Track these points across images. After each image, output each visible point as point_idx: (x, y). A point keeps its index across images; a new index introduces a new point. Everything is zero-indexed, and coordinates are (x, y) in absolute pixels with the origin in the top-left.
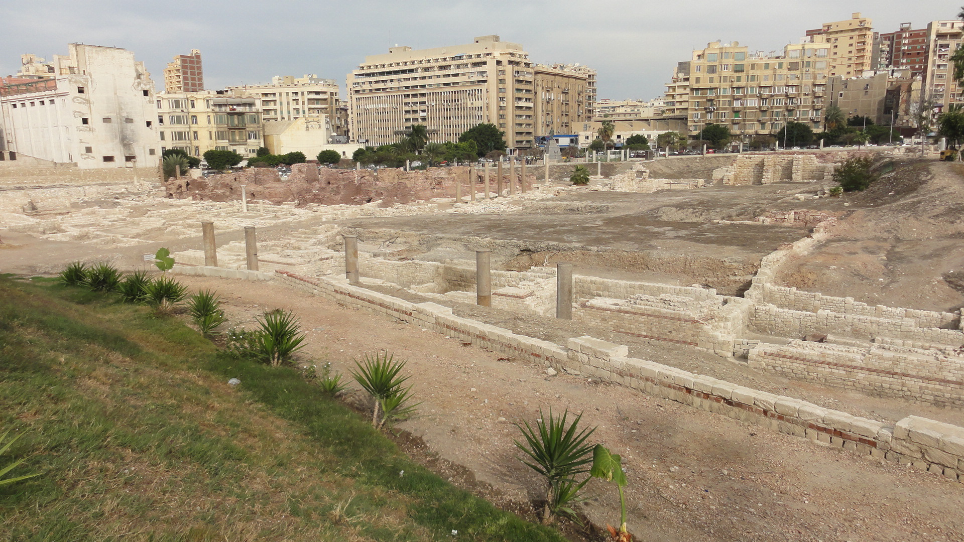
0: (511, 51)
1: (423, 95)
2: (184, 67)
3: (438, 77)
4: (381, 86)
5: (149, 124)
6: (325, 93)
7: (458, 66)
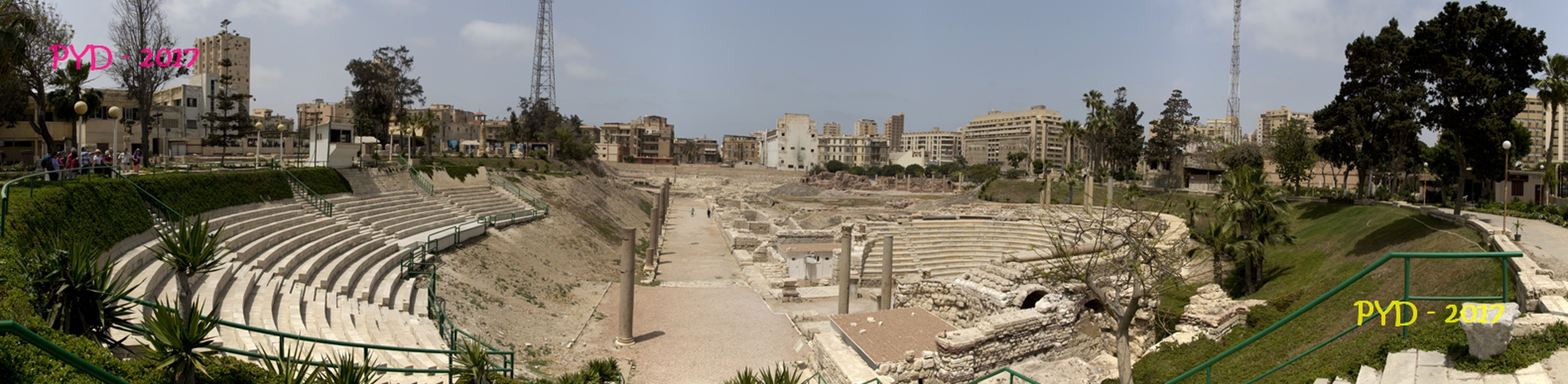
0: (1048, 115)
1: (998, 140)
2: (893, 122)
3: (1006, 129)
4: (978, 134)
5: (812, 151)
6: (952, 138)
7: (1017, 123)
